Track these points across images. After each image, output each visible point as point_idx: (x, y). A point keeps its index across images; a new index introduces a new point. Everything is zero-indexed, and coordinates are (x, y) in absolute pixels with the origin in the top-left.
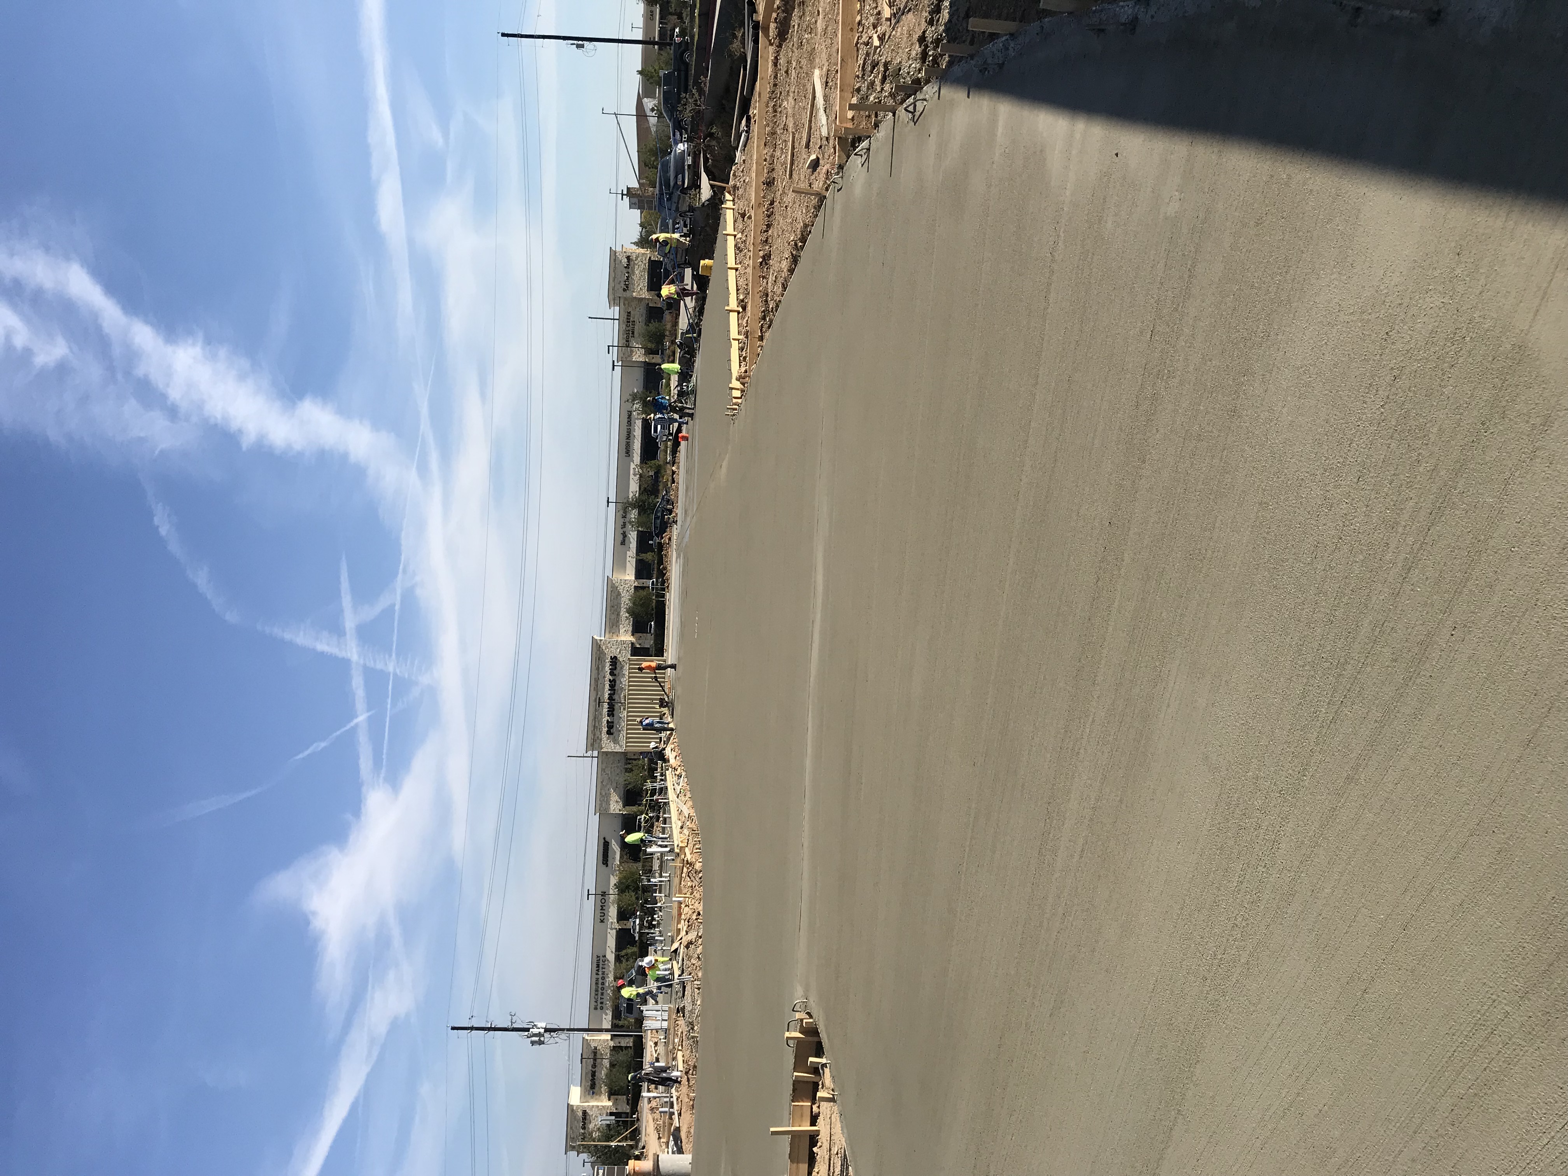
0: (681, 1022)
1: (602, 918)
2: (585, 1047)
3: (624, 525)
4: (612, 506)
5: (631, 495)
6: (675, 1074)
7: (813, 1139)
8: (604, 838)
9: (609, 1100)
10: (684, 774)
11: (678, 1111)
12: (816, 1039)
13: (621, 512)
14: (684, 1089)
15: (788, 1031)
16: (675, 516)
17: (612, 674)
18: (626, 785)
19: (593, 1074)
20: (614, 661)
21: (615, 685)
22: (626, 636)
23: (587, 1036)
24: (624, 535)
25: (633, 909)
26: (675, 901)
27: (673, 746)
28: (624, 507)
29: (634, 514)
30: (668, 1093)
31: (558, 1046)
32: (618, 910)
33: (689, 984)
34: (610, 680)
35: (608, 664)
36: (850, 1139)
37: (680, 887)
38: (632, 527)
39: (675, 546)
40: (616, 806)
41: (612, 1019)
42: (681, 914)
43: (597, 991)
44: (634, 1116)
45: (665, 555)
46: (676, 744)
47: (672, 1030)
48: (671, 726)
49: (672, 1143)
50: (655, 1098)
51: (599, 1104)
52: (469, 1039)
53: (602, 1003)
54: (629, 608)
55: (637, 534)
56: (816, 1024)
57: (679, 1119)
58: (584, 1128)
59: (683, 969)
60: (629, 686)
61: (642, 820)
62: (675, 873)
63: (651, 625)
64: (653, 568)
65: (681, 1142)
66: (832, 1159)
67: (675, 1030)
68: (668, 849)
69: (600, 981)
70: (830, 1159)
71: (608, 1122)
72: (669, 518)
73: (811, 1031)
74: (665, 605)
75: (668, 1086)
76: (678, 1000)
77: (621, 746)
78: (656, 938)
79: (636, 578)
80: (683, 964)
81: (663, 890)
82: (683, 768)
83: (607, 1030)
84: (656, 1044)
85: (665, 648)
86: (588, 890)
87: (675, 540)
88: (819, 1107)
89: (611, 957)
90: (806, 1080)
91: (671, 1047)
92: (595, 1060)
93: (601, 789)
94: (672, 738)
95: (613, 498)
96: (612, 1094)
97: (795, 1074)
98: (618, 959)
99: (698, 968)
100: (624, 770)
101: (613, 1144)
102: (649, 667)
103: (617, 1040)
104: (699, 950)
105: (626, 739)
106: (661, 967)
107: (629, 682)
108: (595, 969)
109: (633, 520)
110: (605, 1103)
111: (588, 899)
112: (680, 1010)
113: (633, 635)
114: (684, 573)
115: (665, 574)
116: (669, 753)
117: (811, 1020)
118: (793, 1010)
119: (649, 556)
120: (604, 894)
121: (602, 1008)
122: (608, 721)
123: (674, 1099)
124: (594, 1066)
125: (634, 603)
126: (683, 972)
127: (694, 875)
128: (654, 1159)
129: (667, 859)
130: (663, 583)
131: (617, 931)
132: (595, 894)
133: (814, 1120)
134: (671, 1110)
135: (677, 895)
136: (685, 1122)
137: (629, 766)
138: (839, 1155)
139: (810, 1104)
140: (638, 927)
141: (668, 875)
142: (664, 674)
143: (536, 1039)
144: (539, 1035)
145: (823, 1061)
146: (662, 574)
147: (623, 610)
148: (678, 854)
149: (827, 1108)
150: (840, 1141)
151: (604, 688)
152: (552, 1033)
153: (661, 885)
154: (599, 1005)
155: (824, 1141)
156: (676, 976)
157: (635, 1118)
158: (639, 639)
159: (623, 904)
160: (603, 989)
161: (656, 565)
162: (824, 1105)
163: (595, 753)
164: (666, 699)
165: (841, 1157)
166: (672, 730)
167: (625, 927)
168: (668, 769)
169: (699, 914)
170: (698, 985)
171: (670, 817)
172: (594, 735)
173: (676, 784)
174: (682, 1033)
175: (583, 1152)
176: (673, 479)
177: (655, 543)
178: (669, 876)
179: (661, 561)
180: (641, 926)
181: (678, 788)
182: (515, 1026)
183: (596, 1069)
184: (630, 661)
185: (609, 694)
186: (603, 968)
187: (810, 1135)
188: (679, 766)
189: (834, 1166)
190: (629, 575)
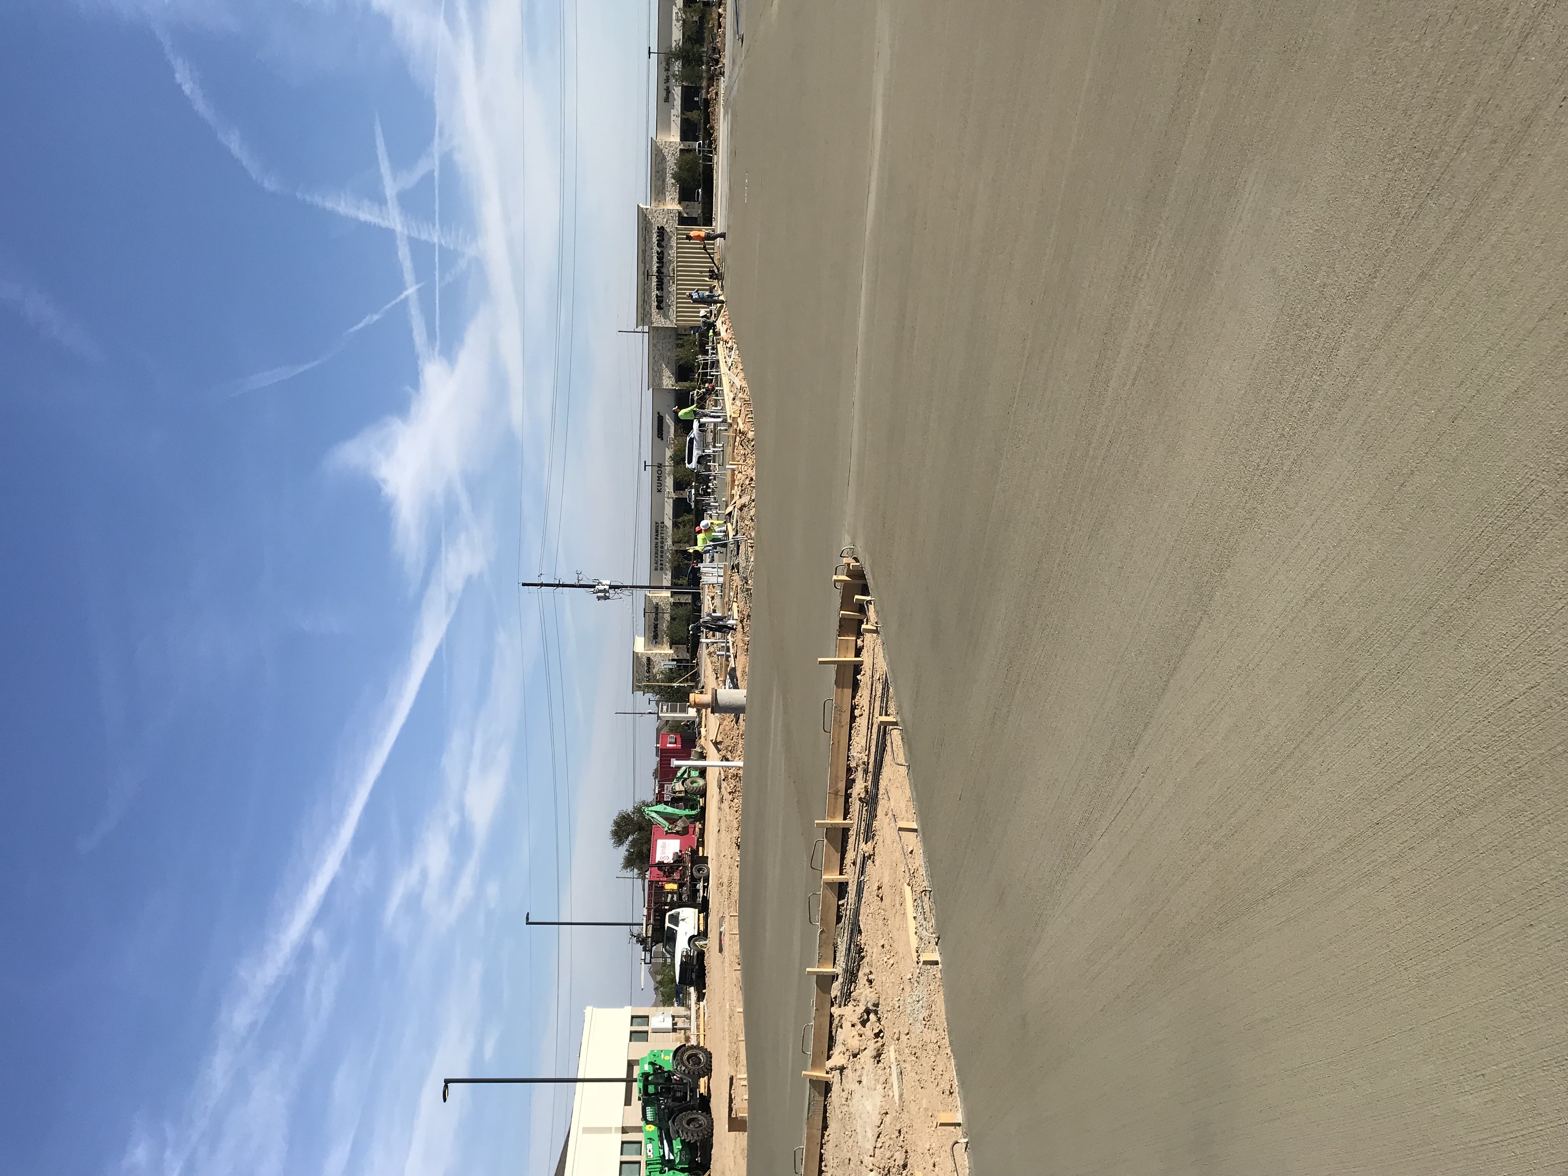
0: (736, 577)
1: (659, 488)
2: (647, 604)
3: (667, 80)
4: (654, 57)
5: (674, 44)
6: (731, 622)
7: (857, 668)
8: (658, 413)
9: (671, 648)
10: (735, 346)
11: (733, 654)
12: (861, 582)
13: (664, 64)
14: (739, 635)
15: (836, 574)
16: (721, 67)
17: (659, 245)
18: (678, 361)
19: (656, 626)
20: (661, 231)
21: (663, 257)
22: (673, 205)
23: (650, 594)
24: (668, 91)
25: (688, 480)
26: (728, 468)
27: (724, 319)
28: (667, 57)
29: (678, 66)
30: (724, 639)
31: (621, 602)
32: (674, 481)
33: (743, 543)
34: (658, 252)
35: (655, 235)
36: (890, 664)
37: (733, 455)
38: (676, 81)
39: (722, 101)
40: (668, 381)
41: (672, 578)
42: (734, 481)
43: (656, 553)
44: (694, 662)
45: (712, 112)
46: (727, 317)
47: (727, 584)
48: (721, 298)
49: (728, 681)
50: (713, 643)
51: (662, 652)
52: (540, 594)
53: (661, 564)
54: (675, 174)
55: (682, 90)
56: (862, 567)
57: (735, 661)
58: (648, 672)
59: (737, 530)
60: (678, 257)
61: (695, 395)
62: (728, 442)
63: (698, 192)
64: (700, 129)
65: (737, 680)
66: (874, 684)
67: (730, 584)
68: (720, 420)
69: (660, 545)
70: (872, 685)
71: (671, 667)
72: (715, 69)
73: (858, 575)
74: (712, 170)
75: (724, 632)
76: (733, 558)
77: (672, 322)
78: (711, 504)
79: (681, 140)
80: (737, 525)
81: (717, 459)
82: (734, 340)
83: (667, 588)
84: (713, 598)
85: (713, 216)
86: (645, 462)
87: (722, 95)
88: (863, 641)
89: (669, 523)
90: (851, 617)
91: (727, 599)
92: (657, 614)
93: (653, 365)
94: (722, 311)
95: (654, 49)
96: (672, 644)
97: (842, 612)
98: (675, 525)
99: (751, 528)
100: (675, 346)
101: (675, 685)
102: (698, 238)
103: (677, 597)
104: (752, 513)
105: (676, 313)
106: (717, 529)
107: (678, 253)
108: (654, 534)
109: (677, 73)
110: (667, 650)
111: (645, 470)
112: (735, 567)
113: (680, 203)
114: (732, 132)
115: (712, 134)
116: (720, 327)
117: (858, 564)
118: (841, 556)
119: (694, 115)
120: (660, 466)
121: (662, 569)
122: (657, 295)
123: (730, 644)
124: (656, 619)
125: (680, 168)
126: (737, 533)
127: (747, 443)
128: (712, 693)
129: (720, 430)
130: (711, 143)
131: (674, 501)
132: (652, 466)
133: (858, 652)
134: (727, 653)
135: (730, 462)
136: (741, 664)
137: (680, 342)
138: (881, 681)
139: (855, 638)
140: (693, 496)
141: (721, 445)
142: (713, 244)
143: (602, 594)
144: (605, 591)
145: (868, 598)
146: (709, 135)
147: (669, 176)
148: (731, 424)
149: (870, 642)
150: (882, 666)
151: (652, 261)
152: (616, 590)
153: (714, 456)
154: (660, 566)
155: (867, 670)
156: (731, 536)
157: (694, 663)
158: (687, 208)
159: (679, 475)
160: (662, 552)
161: (702, 126)
162: (868, 636)
163: (646, 329)
164: (716, 271)
165: (883, 682)
166: (722, 302)
167: (681, 496)
168: (719, 343)
169: (752, 479)
170: (751, 543)
171: (722, 390)
172: (644, 309)
173: (727, 357)
174: (737, 586)
175: (648, 692)
176: (719, 23)
177: (701, 98)
178: (723, 446)
179: (707, 120)
180: (697, 495)
181: (730, 361)
182: (582, 583)
183: (658, 622)
184: (678, 230)
185: (657, 267)
186: (661, 534)
187: (855, 665)
188: (731, 339)
189: (875, 690)
190: (674, 137)
